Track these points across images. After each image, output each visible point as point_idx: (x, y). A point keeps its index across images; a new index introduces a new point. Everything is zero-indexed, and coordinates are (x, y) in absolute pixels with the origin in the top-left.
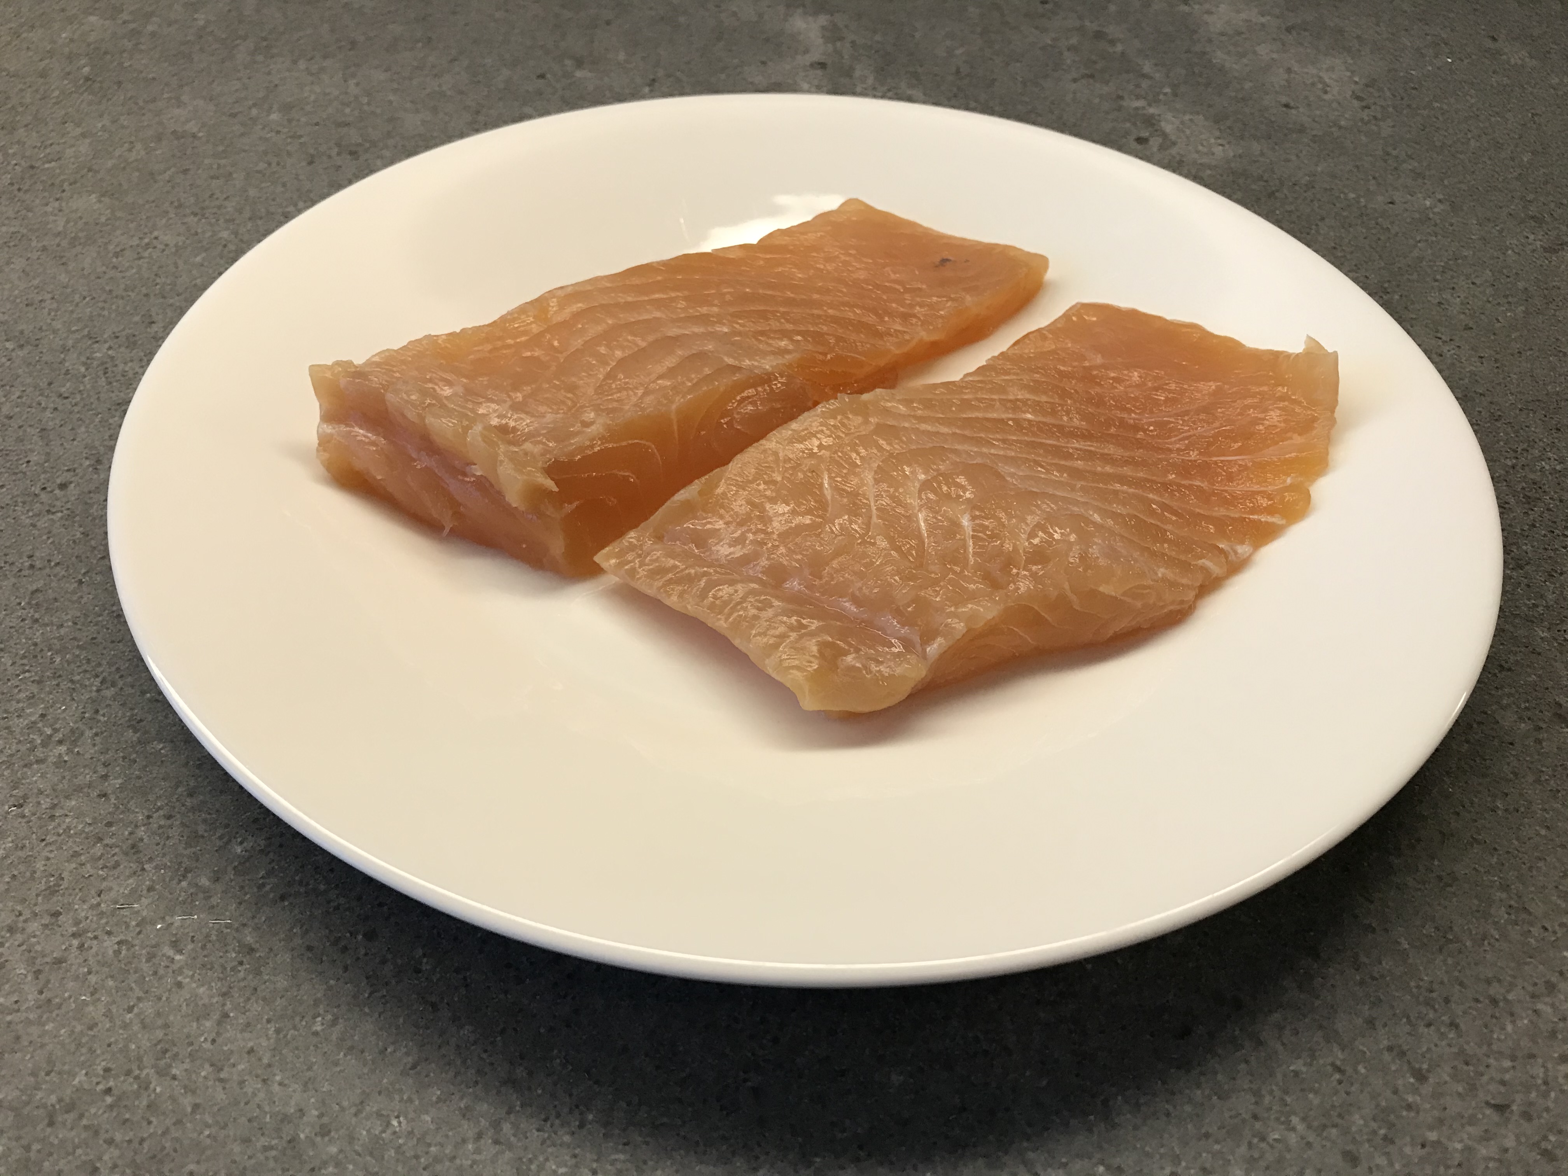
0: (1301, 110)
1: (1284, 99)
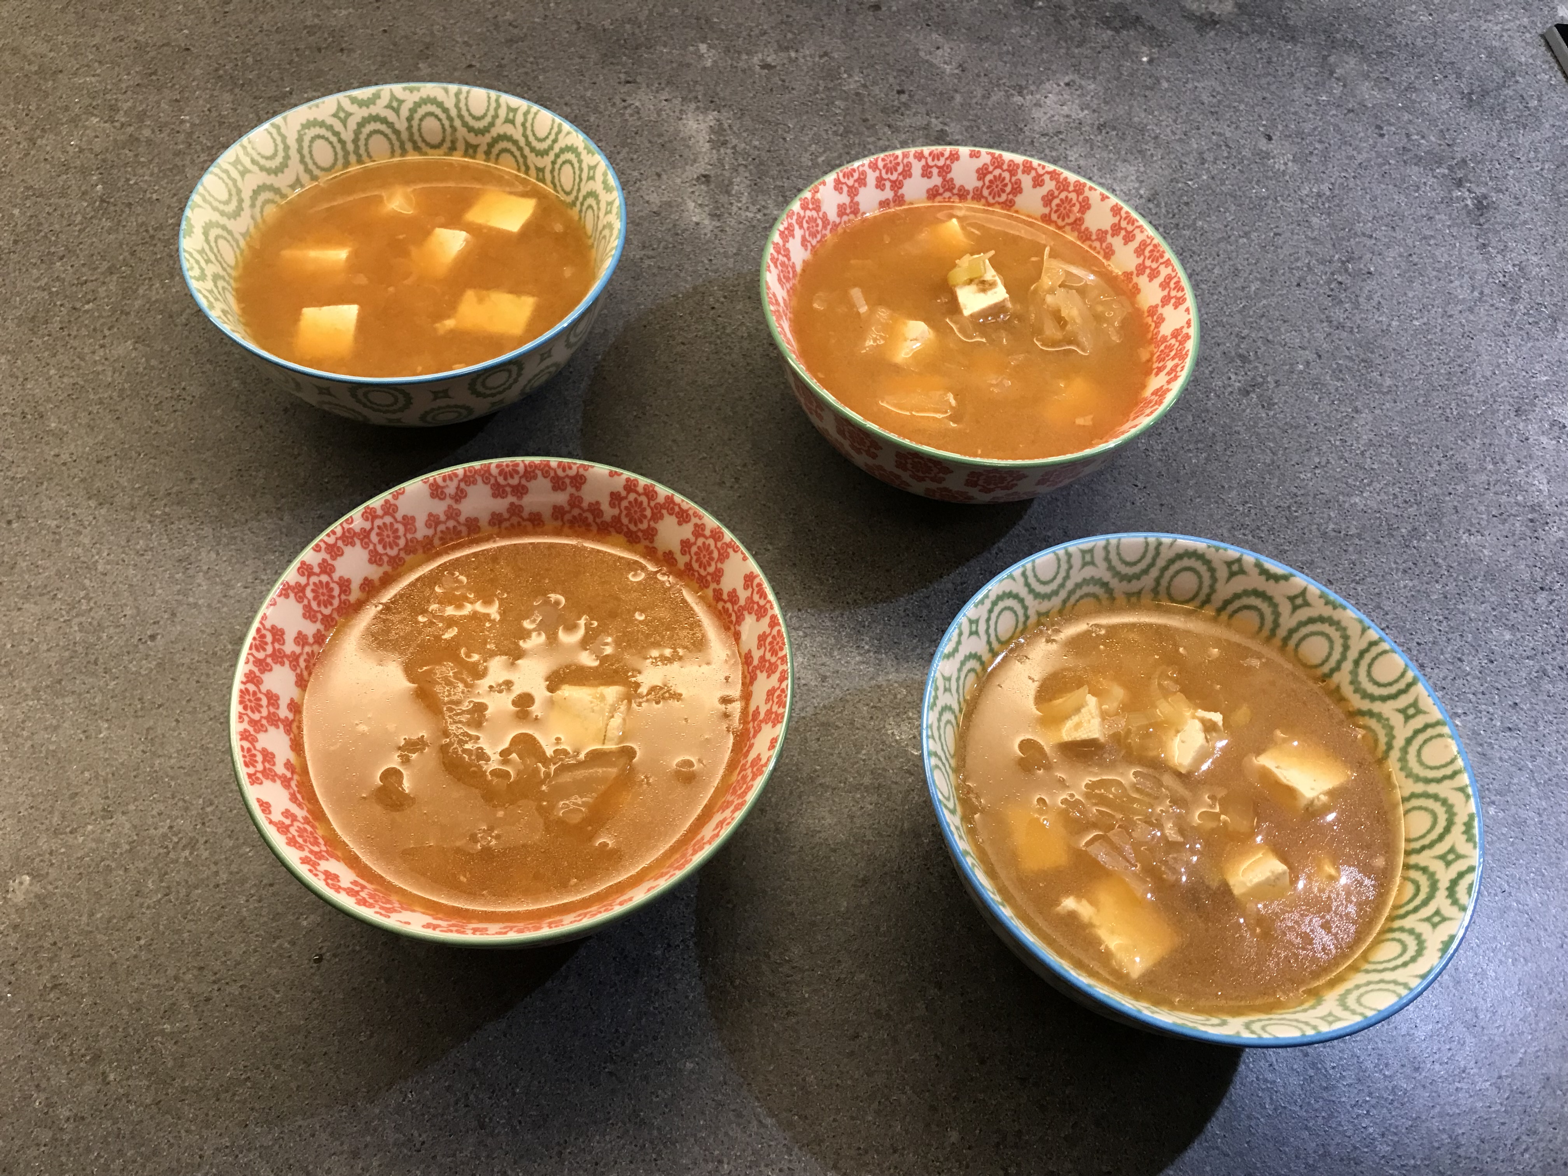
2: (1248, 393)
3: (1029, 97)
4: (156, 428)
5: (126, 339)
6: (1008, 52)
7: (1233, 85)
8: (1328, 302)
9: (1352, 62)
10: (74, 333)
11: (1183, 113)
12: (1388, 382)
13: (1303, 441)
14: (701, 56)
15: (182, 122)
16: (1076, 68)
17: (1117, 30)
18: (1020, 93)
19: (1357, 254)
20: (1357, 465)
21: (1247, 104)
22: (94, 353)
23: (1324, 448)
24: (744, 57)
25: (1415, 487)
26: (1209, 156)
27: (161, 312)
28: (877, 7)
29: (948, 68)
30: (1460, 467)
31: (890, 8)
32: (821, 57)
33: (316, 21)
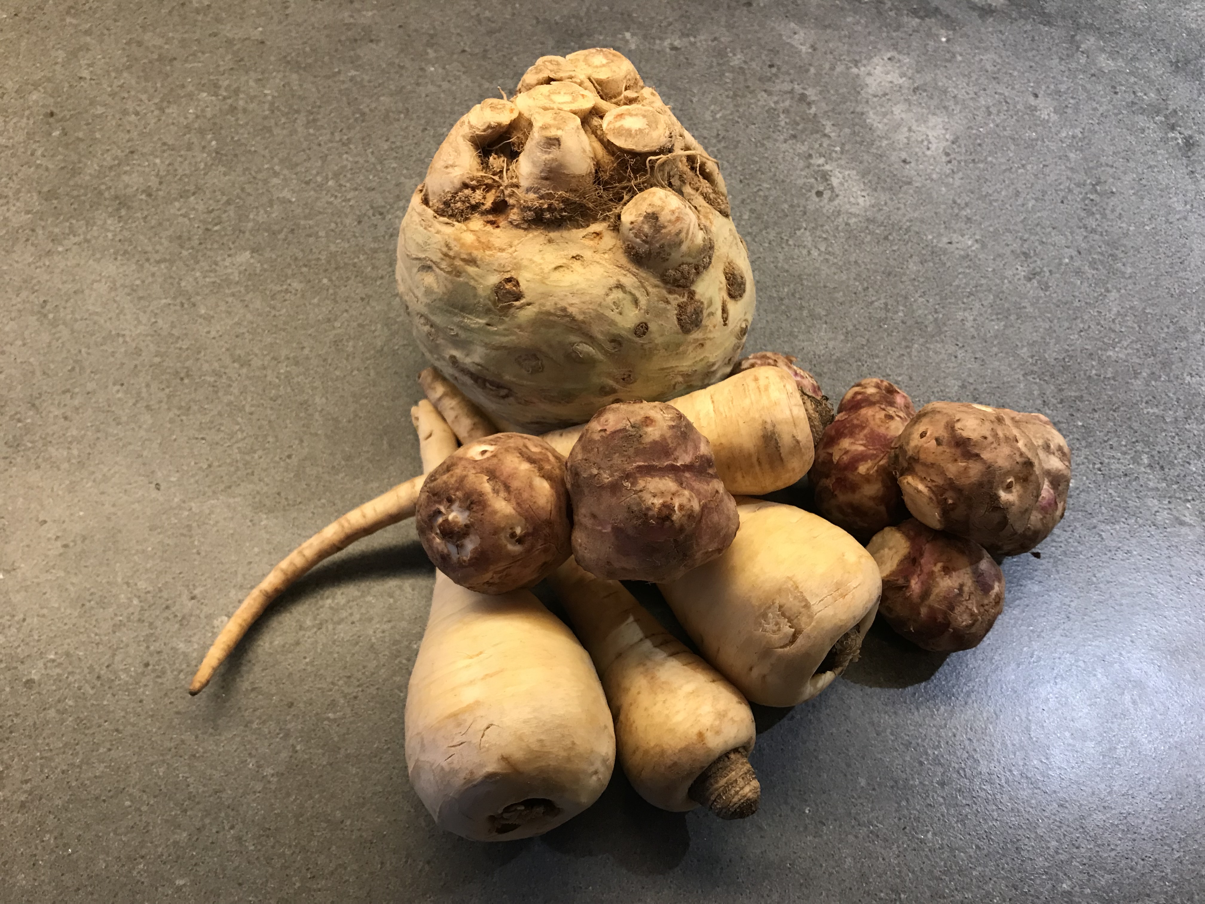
0: (912, 165)
1: (904, 155)
2: (1030, 280)
3: (863, 69)
4: (273, 312)
5: (245, 250)
6: (845, 36)
7: (1008, 57)
8: (1083, 214)
9: (1092, 39)
10: (209, 247)
11: (973, 79)
12: (1129, 270)
13: (1071, 312)
14: (627, 41)
15: (266, 95)
16: (895, 47)
17: (922, 18)
18: (856, 66)
19: (1103, 179)
20: (1110, 329)
21: (1019, 71)
22: (224, 260)
23: (1086, 317)
24: (658, 42)
25: (1151, 344)
26: (994, 110)
27: (266, 230)
28: (749, 4)
29: (804, 49)
30: (1183, 330)
31: (758, 5)
32: (713, 41)
33: (352, 20)
